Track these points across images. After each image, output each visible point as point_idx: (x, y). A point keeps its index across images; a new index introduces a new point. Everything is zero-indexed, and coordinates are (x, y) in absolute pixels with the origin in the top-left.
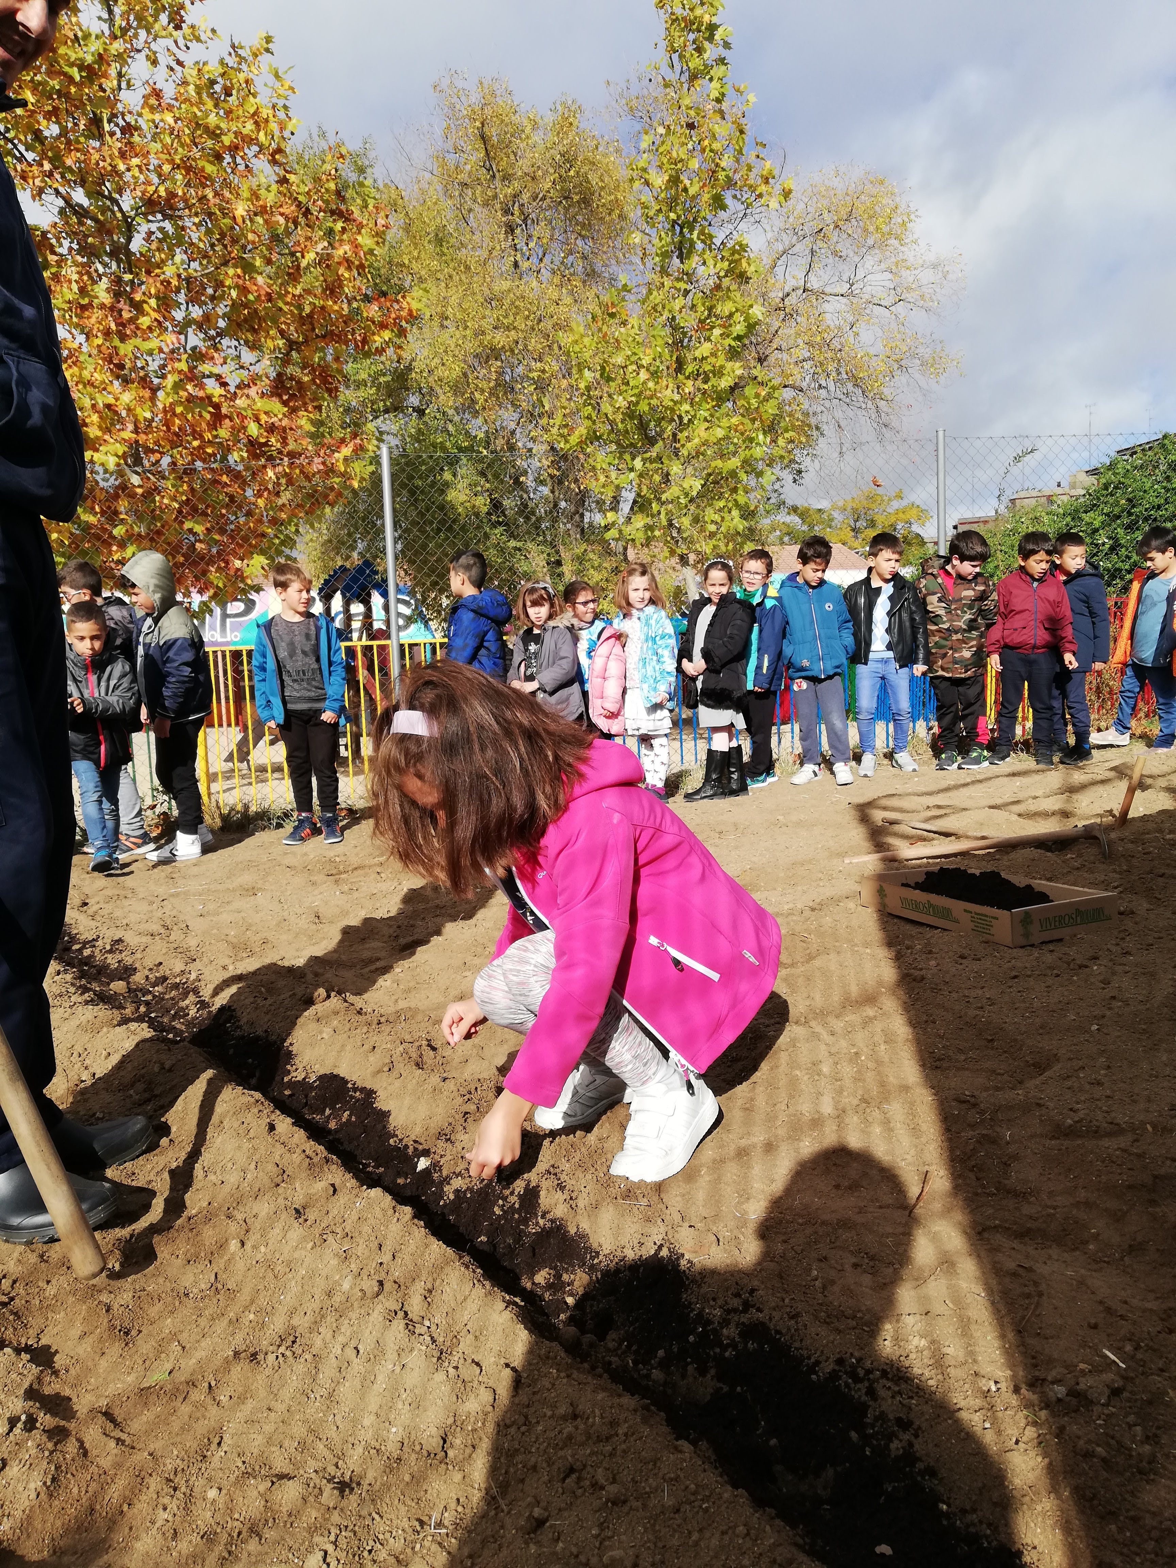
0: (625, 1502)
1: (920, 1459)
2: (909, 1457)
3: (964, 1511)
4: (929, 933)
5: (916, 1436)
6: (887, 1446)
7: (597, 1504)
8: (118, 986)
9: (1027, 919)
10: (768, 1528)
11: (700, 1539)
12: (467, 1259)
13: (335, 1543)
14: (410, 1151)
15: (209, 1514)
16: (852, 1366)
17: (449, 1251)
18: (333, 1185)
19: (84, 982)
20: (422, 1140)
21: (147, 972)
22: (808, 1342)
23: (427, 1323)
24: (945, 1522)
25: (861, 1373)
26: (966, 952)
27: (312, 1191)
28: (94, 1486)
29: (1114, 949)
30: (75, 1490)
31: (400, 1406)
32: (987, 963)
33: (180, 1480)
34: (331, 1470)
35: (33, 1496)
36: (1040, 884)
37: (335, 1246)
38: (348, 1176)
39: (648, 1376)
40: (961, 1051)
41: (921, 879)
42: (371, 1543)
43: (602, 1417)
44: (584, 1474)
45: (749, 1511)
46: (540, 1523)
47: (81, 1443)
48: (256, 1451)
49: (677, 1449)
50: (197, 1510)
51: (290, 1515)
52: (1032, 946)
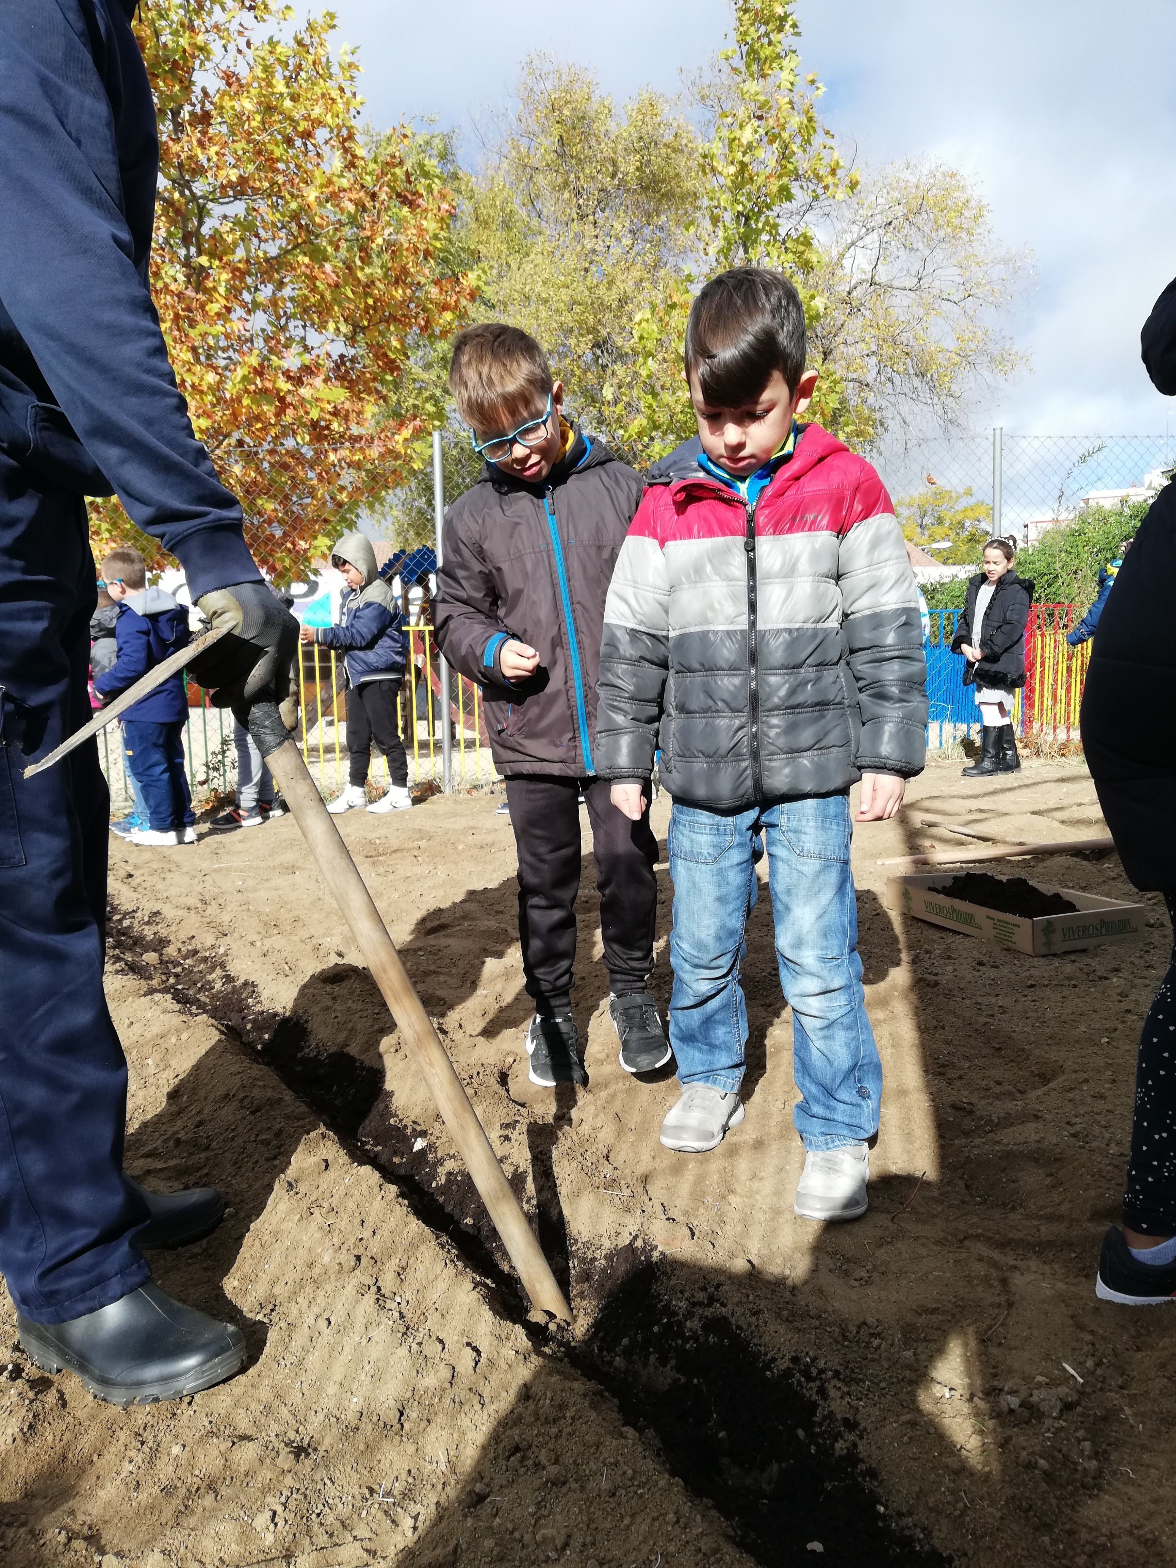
0: (564, 1483)
1: (862, 1461)
2: (852, 1457)
3: (900, 1514)
4: (950, 938)
5: (861, 1437)
6: (832, 1446)
7: (537, 1483)
8: (151, 957)
9: (1049, 928)
10: (698, 1517)
11: (631, 1524)
12: (444, 1239)
13: (285, 1505)
14: (409, 1131)
15: (171, 1469)
16: (806, 1365)
17: (427, 1230)
18: (326, 1161)
19: (117, 951)
20: (420, 1121)
21: (180, 945)
22: (766, 1338)
23: (398, 1299)
24: (881, 1524)
25: (814, 1371)
26: (985, 959)
27: (305, 1165)
28: (68, 1435)
29: (1137, 961)
30: (50, 1439)
31: (363, 1377)
32: (1005, 970)
33: (148, 1436)
34: (292, 1435)
35: (10, 1441)
36: (1069, 893)
37: (320, 1220)
38: (342, 1152)
39: (610, 1363)
40: (967, 1058)
41: (949, 883)
42: (320, 1507)
43: (552, 1400)
44: (529, 1453)
45: (681, 1499)
46: (481, 1498)
47: (61, 1394)
48: (223, 1412)
49: (622, 1435)
50: (160, 1464)
51: (247, 1475)
52: (1055, 955)
